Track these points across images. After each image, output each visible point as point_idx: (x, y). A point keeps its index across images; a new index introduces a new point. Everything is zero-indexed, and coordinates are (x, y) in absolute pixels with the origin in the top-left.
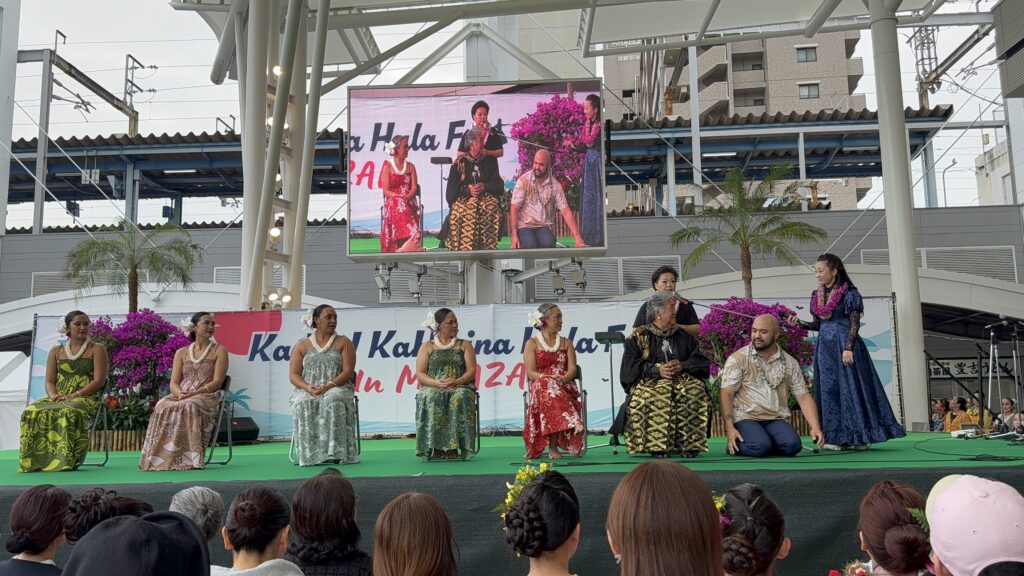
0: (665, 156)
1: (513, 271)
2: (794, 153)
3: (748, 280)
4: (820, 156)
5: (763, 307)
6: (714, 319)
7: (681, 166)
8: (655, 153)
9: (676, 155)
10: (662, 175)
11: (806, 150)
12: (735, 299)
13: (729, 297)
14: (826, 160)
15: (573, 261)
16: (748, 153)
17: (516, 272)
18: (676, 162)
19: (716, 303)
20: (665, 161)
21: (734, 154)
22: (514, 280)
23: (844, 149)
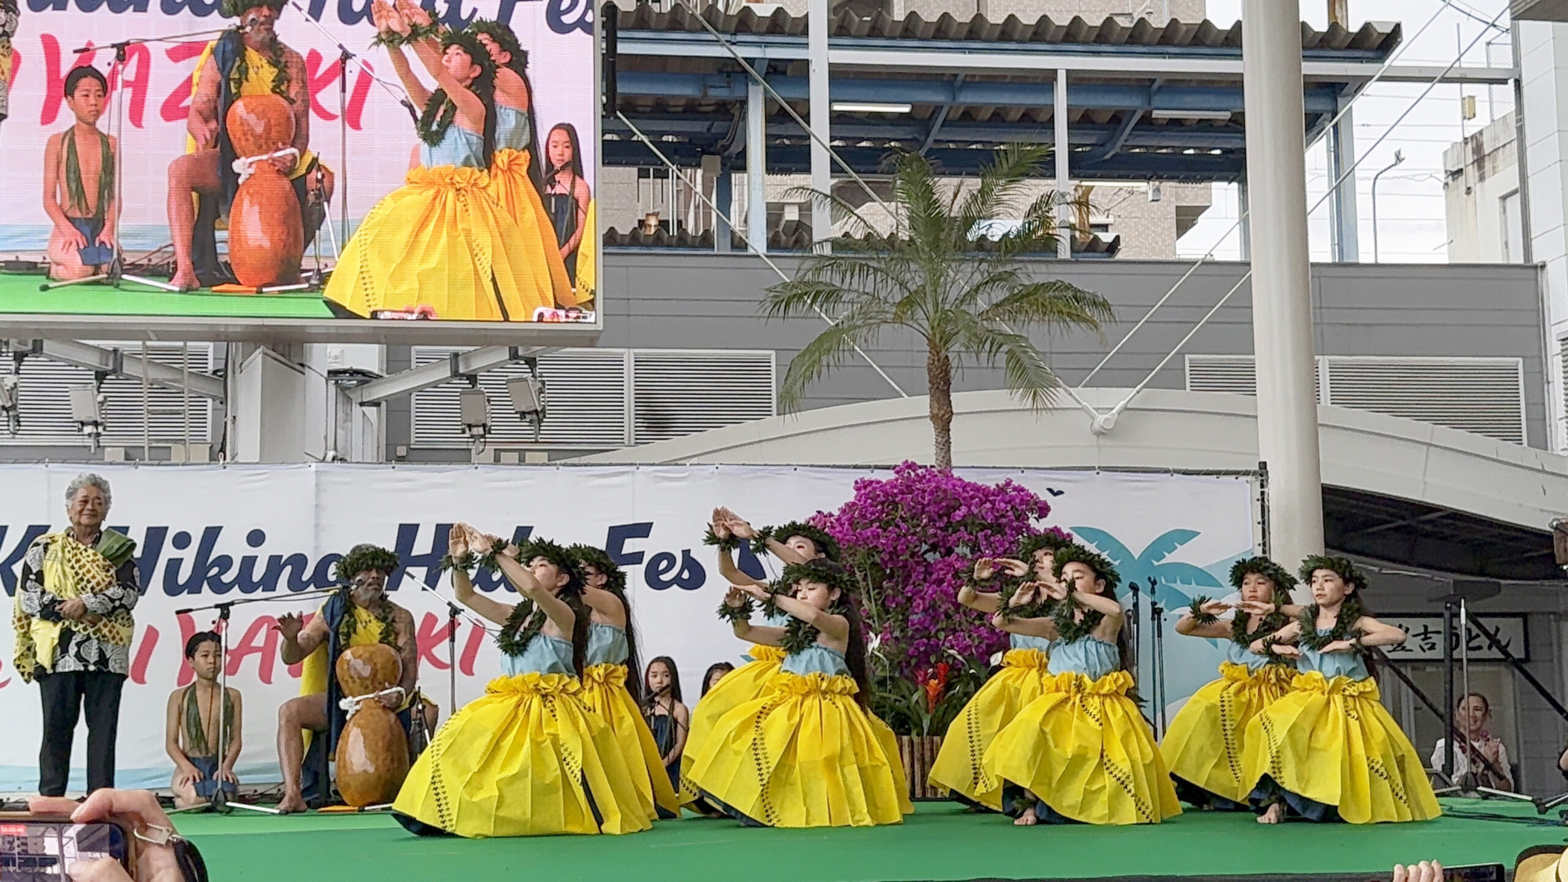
0: (744, 102)
1: (354, 373)
2: (1043, 117)
3: (943, 420)
4: (1102, 127)
5: (977, 489)
6: (863, 516)
7: (777, 130)
8: (718, 93)
9: (769, 101)
10: (735, 149)
11: (1070, 110)
12: (911, 466)
13: (899, 463)
14: (1112, 139)
15: (514, 356)
16: (938, 108)
17: (365, 377)
18: (769, 119)
19: (868, 475)
20: (744, 117)
21: (906, 109)
22: (356, 397)
23: (1156, 114)
